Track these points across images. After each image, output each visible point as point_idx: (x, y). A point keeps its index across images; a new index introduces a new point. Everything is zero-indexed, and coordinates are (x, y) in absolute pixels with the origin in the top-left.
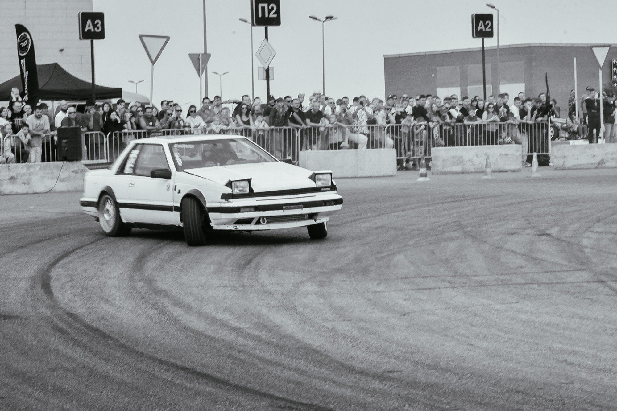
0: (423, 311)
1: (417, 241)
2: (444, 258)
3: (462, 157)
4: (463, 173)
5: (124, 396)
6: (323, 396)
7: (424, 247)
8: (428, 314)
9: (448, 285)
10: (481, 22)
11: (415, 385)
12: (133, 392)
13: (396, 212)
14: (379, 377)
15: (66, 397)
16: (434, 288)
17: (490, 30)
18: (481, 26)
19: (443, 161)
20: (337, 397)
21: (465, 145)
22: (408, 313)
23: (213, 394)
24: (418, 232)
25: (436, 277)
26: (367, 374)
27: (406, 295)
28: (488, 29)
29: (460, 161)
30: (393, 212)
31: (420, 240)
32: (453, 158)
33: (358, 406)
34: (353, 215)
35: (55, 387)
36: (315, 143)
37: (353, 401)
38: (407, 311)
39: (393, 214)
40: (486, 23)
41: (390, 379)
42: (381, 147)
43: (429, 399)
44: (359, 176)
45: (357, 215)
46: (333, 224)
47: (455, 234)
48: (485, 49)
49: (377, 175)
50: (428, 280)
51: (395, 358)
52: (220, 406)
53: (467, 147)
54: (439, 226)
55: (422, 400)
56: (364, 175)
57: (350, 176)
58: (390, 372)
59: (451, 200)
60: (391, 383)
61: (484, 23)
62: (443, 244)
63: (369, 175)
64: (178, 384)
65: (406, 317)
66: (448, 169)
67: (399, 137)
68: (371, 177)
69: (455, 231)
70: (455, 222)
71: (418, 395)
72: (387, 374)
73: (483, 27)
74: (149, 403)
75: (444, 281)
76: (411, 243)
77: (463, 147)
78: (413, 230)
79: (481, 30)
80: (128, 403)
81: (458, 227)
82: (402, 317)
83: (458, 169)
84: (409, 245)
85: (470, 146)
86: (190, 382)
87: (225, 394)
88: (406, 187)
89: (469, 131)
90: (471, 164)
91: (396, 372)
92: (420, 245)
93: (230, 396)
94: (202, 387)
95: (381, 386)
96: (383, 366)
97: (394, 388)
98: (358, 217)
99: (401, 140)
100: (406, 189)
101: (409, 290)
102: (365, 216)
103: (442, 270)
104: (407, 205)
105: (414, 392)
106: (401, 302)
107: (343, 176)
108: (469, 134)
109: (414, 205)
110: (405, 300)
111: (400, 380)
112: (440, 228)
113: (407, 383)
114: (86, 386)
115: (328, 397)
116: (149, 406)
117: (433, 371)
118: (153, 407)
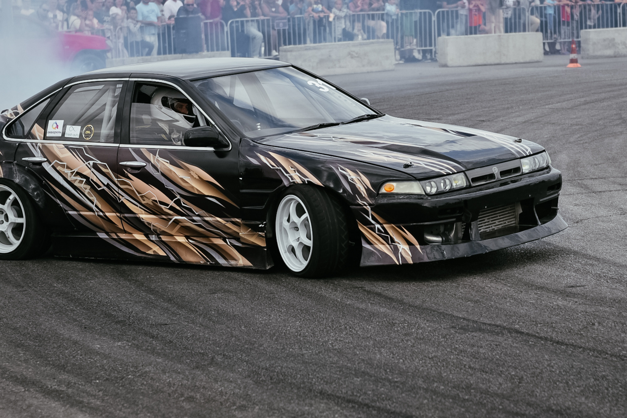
0: (597, 217)
1: (579, 137)
2: (610, 157)
3: (614, 39)
4: (615, 57)
5: (294, 319)
6: (506, 315)
7: (587, 144)
8: (602, 221)
9: (619, 188)
11: (601, 301)
12: (303, 315)
13: (550, 104)
14: (561, 293)
15: (233, 321)
16: (604, 192)
19: (594, 44)
20: (521, 316)
21: (616, 26)
22: (581, 220)
23: (388, 315)
24: (577, 127)
25: (605, 178)
26: (548, 290)
27: (576, 200)
29: (612, 43)
30: (547, 105)
31: (581, 136)
32: (604, 40)
33: (545, 326)
34: (504, 109)
35: (218, 311)
36: (453, 27)
37: (538, 320)
38: (580, 218)
39: (547, 107)
41: (574, 295)
42: (524, 30)
43: (618, 316)
44: (503, 62)
45: (508, 108)
46: (484, 119)
47: (619, 129)
49: (522, 61)
50: (597, 182)
51: (575, 272)
52: (399, 328)
53: (618, 28)
54: (600, 120)
55: (611, 317)
56: (508, 62)
57: (493, 63)
58: (572, 287)
59: (608, 89)
60: (576, 300)
62: (606, 141)
63: (514, 62)
64: (349, 305)
65: (579, 224)
66: (599, 53)
67: (544, 19)
68: (516, 63)
69: (617, 125)
70: (616, 114)
71: (605, 312)
72: (569, 290)
74: (322, 327)
75: (614, 183)
76: (572, 140)
77: (614, 29)
78: (572, 125)
80: (301, 327)
81: (620, 121)
82: (576, 224)
83: (609, 52)
84: (570, 143)
85: (622, 28)
86: (362, 303)
87: (401, 315)
88: (556, 75)
89: (619, 10)
90: (624, 47)
91: (579, 286)
92: (582, 142)
93: (407, 318)
94: (375, 308)
95: (565, 303)
96: (564, 280)
97: (580, 304)
98: (510, 111)
99: (546, 22)
100: (556, 77)
101: (577, 194)
102: (517, 109)
103: (610, 170)
104: (560, 96)
105: (601, 308)
106: (571, 207)
107: (485, 63)
108: (620, 13)
109: (568, 96)
110: (576, 205)
111: (584, 296)
112: (601, 122)
113: (592, 299)
114: (252, 309)
115: (511, 316)
116: (323, 331)
117: (617, 285)
118: (327, 332)
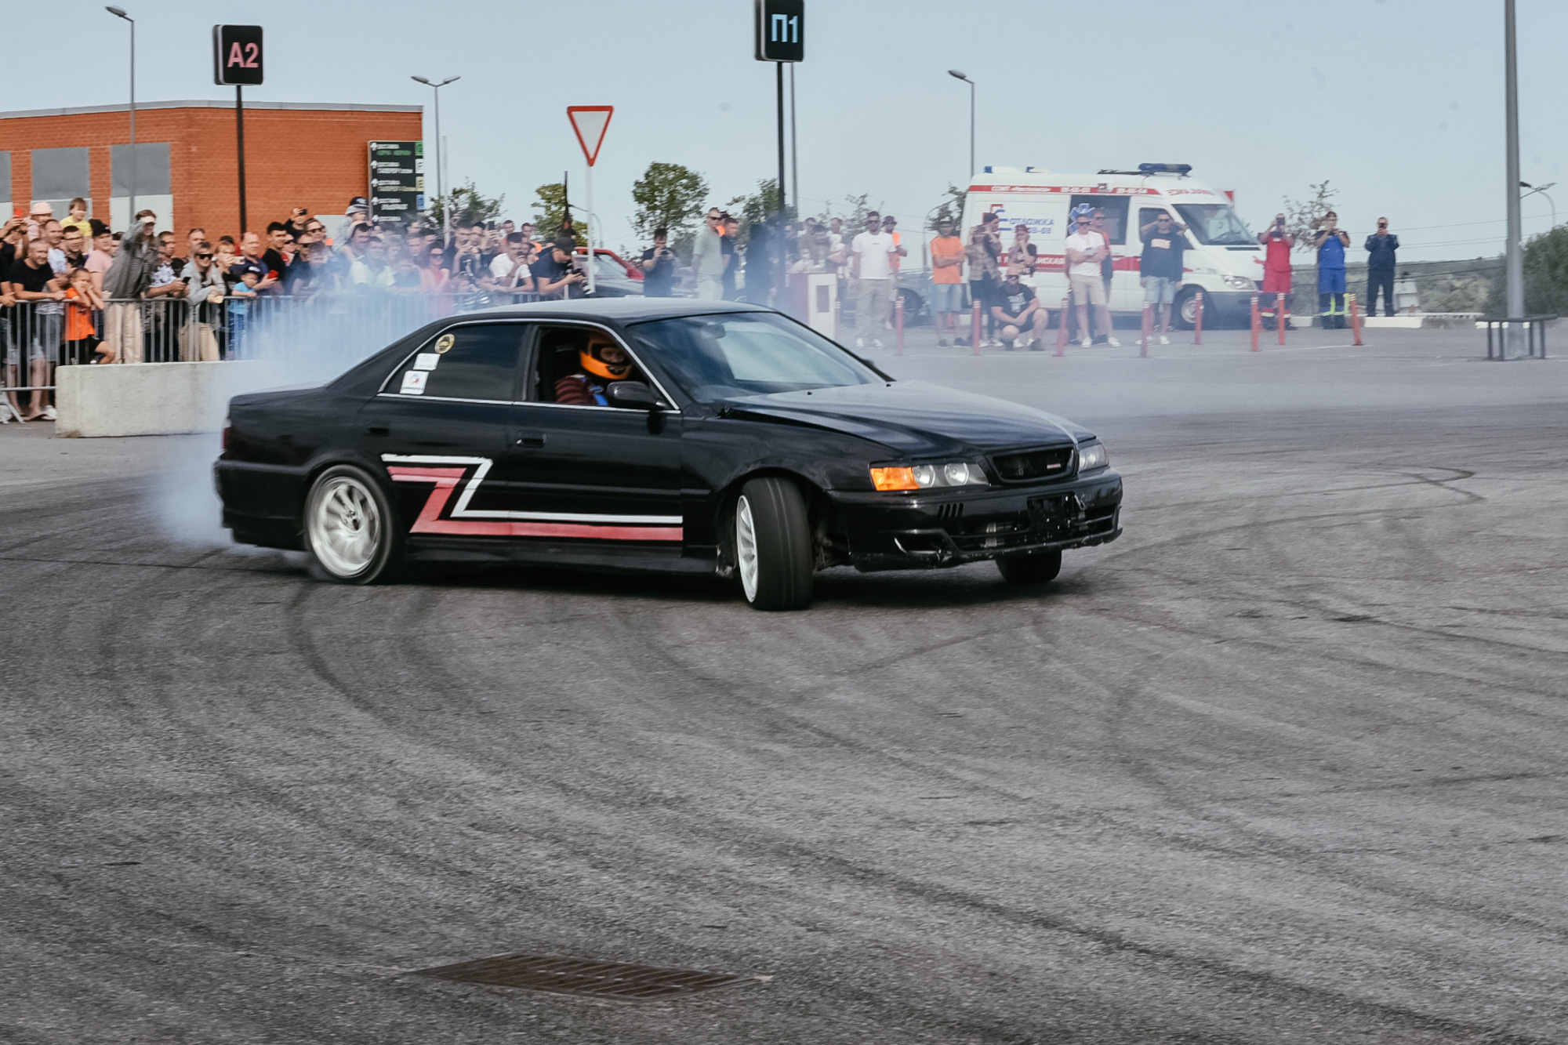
10: (236, 46)
17: (255, 65)
18: (236, 56)
28: (250, 64)
40: (247, 50)
48: (244, 106)
61: (243, 48)
73: (240, 60)
79: (236, 64)
